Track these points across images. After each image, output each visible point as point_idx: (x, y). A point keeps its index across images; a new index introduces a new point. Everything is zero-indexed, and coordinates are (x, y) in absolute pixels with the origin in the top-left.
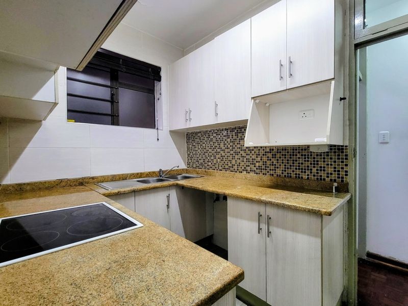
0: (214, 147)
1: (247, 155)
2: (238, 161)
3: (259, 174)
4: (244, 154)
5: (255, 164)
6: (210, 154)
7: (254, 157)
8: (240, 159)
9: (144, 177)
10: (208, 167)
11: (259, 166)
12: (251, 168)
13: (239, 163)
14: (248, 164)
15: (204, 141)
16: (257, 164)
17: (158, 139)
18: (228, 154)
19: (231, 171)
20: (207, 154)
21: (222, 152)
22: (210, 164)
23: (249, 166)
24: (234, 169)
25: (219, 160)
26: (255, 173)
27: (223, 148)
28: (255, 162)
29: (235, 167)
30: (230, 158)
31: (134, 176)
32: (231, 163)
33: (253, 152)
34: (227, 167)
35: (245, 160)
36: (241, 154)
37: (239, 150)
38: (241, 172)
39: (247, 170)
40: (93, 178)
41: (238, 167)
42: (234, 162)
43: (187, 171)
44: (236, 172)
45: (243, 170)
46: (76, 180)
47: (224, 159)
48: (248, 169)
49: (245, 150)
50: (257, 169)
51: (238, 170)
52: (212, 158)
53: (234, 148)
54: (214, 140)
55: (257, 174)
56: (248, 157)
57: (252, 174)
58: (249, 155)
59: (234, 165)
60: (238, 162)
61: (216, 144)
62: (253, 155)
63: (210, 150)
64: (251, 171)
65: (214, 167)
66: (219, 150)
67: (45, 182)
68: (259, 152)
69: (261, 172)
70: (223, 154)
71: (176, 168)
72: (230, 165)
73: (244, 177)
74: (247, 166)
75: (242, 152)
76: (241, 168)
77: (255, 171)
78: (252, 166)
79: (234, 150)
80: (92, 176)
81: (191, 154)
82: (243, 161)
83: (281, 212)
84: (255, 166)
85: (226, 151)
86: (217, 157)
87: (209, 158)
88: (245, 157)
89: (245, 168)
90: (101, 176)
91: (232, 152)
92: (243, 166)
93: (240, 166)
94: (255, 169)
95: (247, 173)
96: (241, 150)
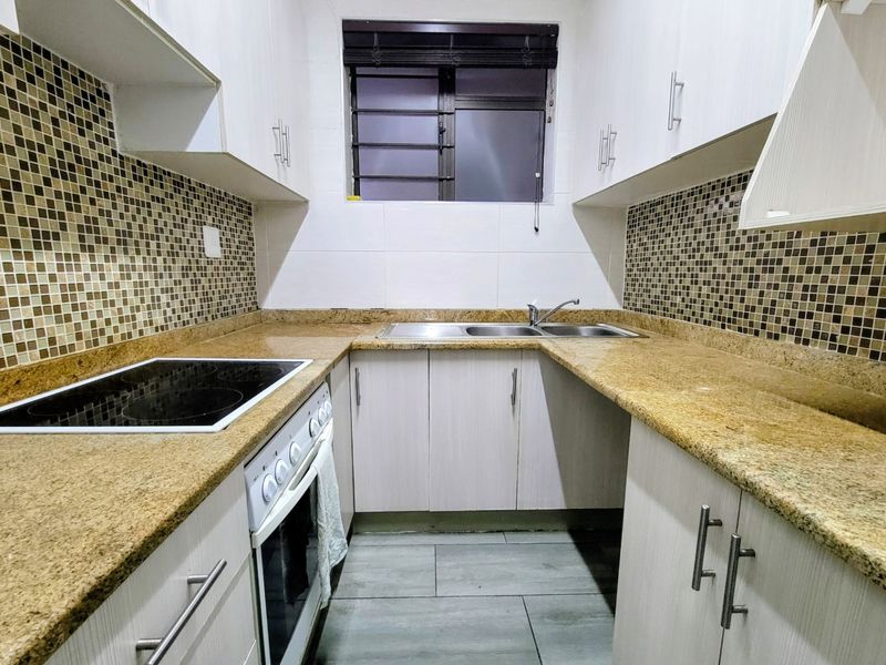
0: (694, 245)
1: (809, 270)
2: (771, 295)
3: (852, 351)
4: (796, 270)
5: (839, 309)
6: (683, 269)
7: (837, 280)
8: (776, 287)
9: (494, 321)
10: (673, 310)
11: (857, 321)
12: (817, 325)
13: (774, 303)
14: (808, 306)
15: (669, 229)
16: (850, 312)
17: (537, 230)
18: (737, 270)
19: (740, 330)
20: (672, 270)
21: (717, 263)
22: (679, 299)
23: (810, 316)
24: (751, 324)
25: (705, 290)
26: (832, 347)
27: (724, 249)
28: (839, 299)
29: (756, 318)
30: (742, 284)
31: (471, 317)
32: (742, 300)
33: (837, 260)
34: (727, 313)
35: (798, 291)
36: (786, 270)
37: (778, 253)
38: (777, 337)
39: (799, 332)
40: (387, 312)
41: (765, 318)
42: (752, 297)
43: (617, 317)
44: (757, 333)
45: (784, 330)
46: (360, 312)
47: (723, 287)
48: (807, 326)
49: (805, 252)
50: (845, 330)
51: (764, 326)
52: (687, 282)
53: (762, 246)
54: (699, 220)
55: (842, 349)
56: (812, 280)
57: (818, 349)
58: (818, 270)
59: (753, 309)
60: (767, 300)
61: (702, 236)
62: (836, 270)
63: (683, 257)
64: (815, 335)
65: (688, 312)
66: (708, 256)
67: (313, 312)
68: (867, 259)
69: (865, 344)
70: (721, 270)
71: (571, 307)
72: (738, 307)
73: (780, 357)
74: (802, 315)
75: (789, 261)
76: (778, 320)
77: (833, 338)
78: (824, 318)
79: (760, 254)
80: (387, 308)
81: (635, 268)
82: (789, 296)
83: (801, 555)
84: (837, 319)
85: (734, 255)
86: (701, 279)
87: (677, 282)
88: (800, 279)
89: (793, 322)
90: (403, 310)
91: (750, 262)
92: (787, 313)
93: (772, 312)
94: (836, 328)
95: (797, 341)
96: (788, 253)
